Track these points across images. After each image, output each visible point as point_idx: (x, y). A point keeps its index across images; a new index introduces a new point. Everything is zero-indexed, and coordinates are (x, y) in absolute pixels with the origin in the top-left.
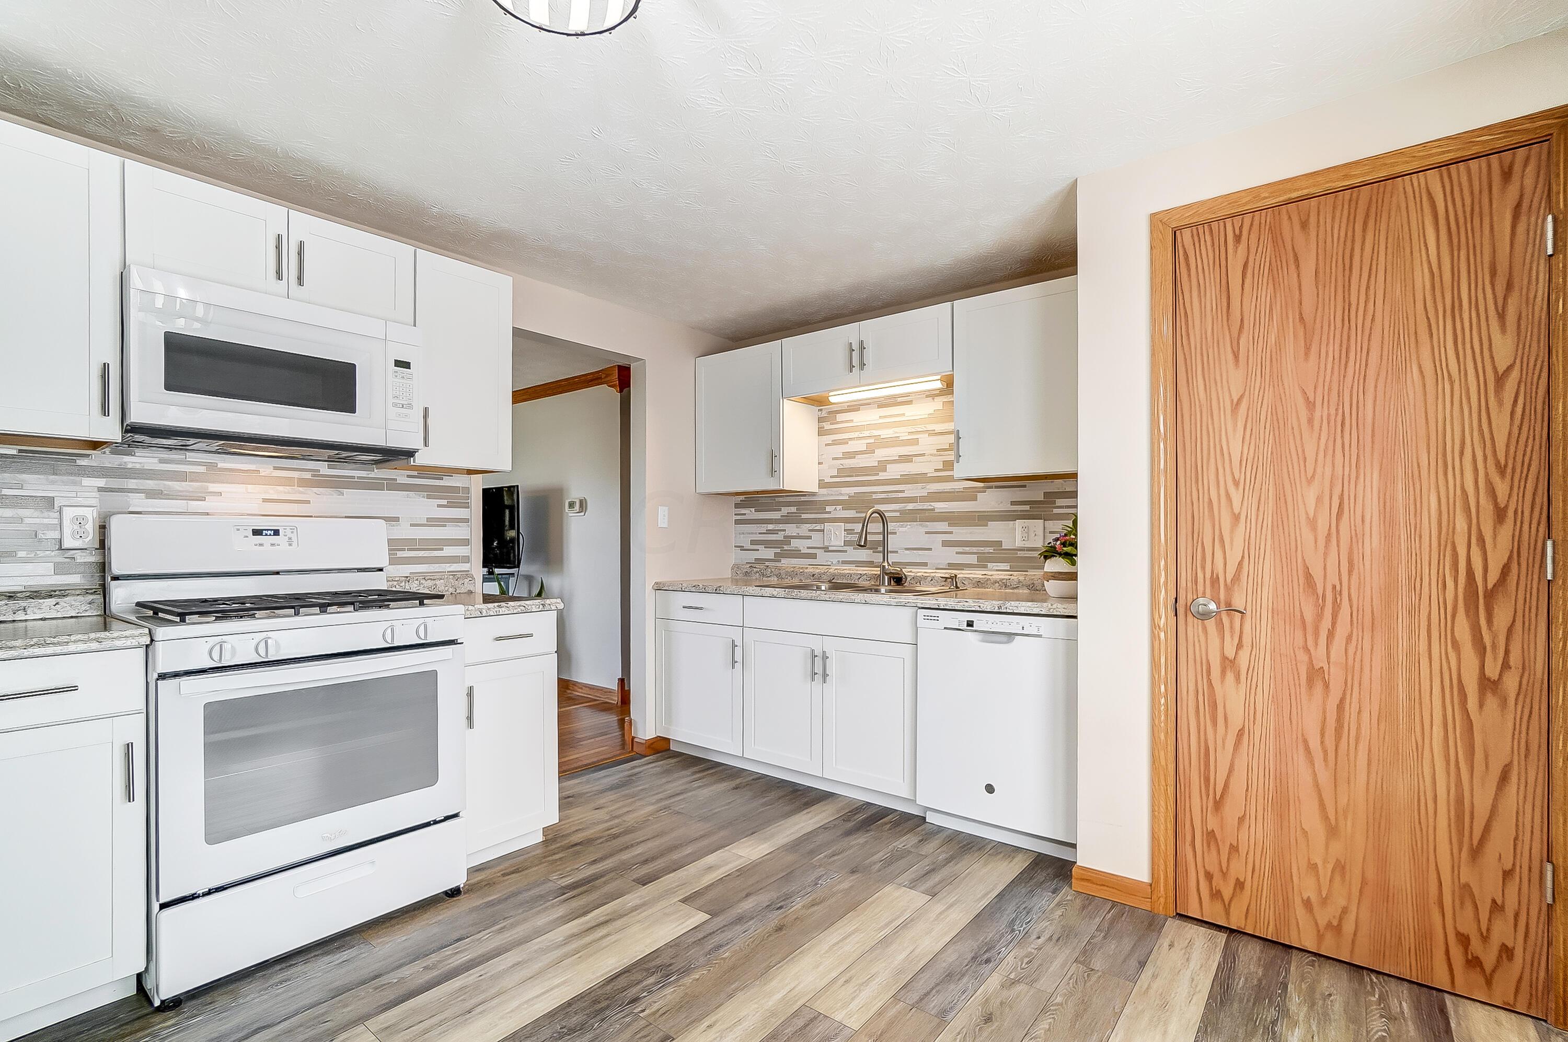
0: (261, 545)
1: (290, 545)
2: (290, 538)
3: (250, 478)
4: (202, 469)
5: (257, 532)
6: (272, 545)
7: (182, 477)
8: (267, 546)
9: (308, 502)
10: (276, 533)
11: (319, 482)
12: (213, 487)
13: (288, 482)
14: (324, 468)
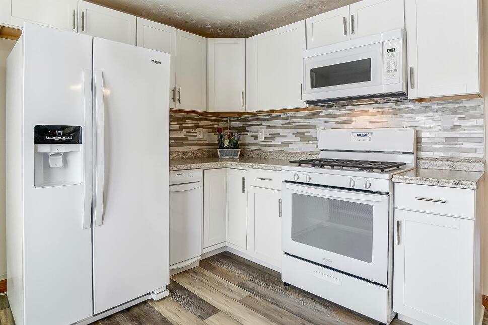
0: (359, 140)
1: (370, 140)
2: (370, 138)
3: (366, 113)
4: (350, 112)
5: (359, 135)
6: (363, 140)
7: (344, 115)
8: (361, 141)
9: (387, 121)
10: (365, 135)
11: (392, 112)
12: (354, 118)
13: (380, 113)
14: (394, 106)
